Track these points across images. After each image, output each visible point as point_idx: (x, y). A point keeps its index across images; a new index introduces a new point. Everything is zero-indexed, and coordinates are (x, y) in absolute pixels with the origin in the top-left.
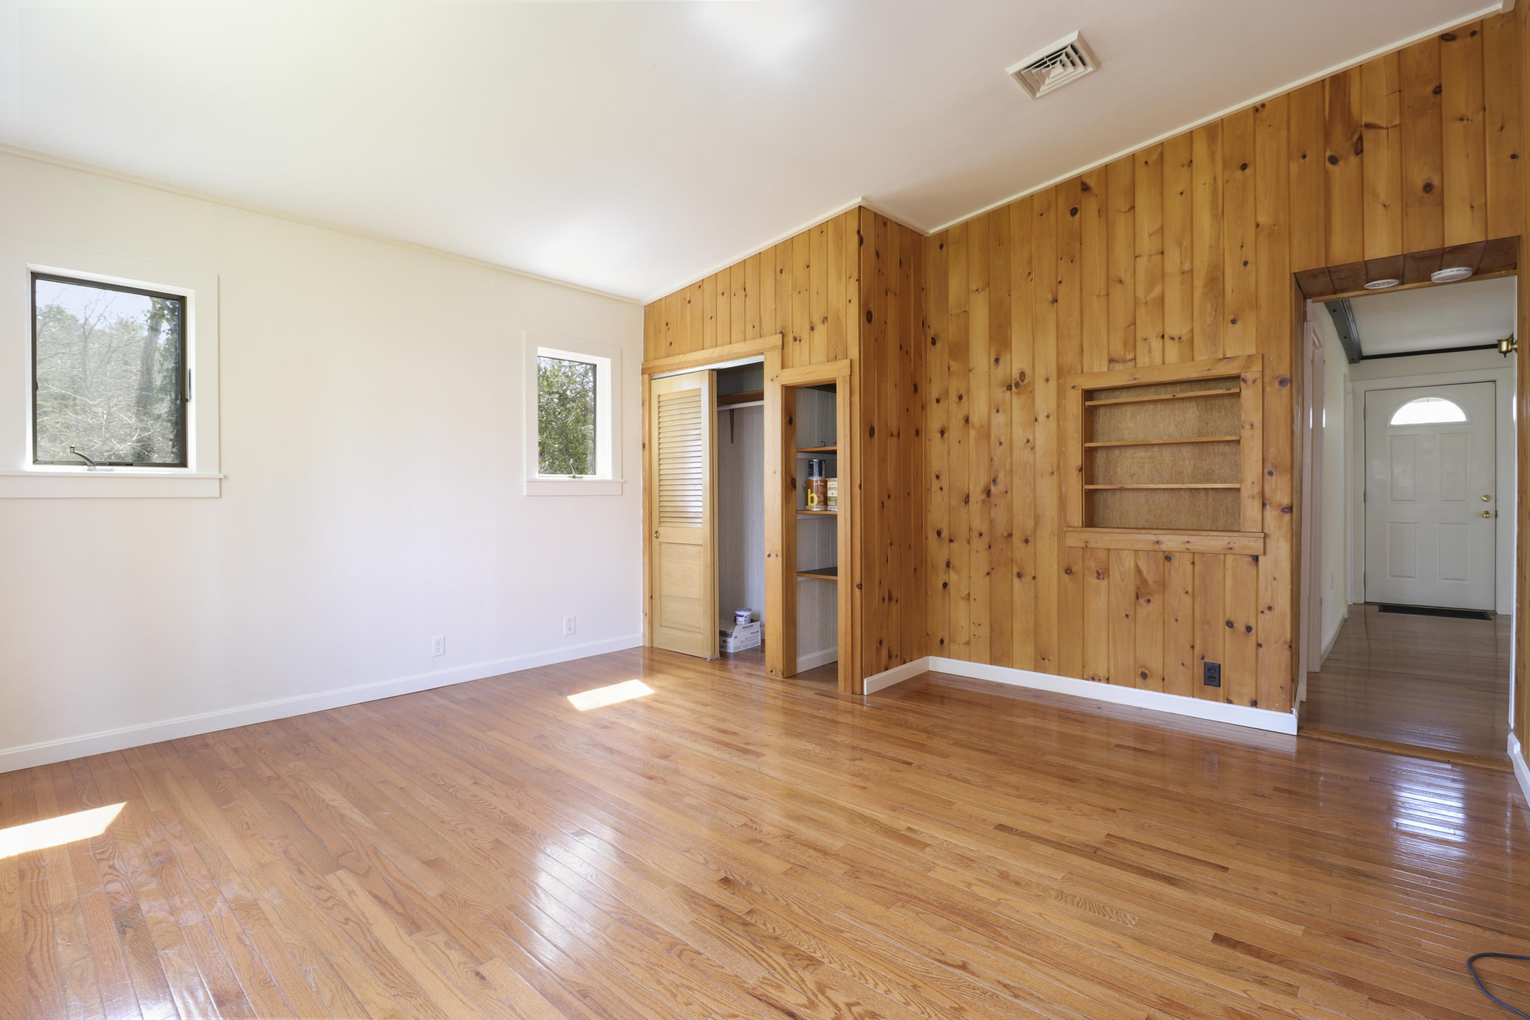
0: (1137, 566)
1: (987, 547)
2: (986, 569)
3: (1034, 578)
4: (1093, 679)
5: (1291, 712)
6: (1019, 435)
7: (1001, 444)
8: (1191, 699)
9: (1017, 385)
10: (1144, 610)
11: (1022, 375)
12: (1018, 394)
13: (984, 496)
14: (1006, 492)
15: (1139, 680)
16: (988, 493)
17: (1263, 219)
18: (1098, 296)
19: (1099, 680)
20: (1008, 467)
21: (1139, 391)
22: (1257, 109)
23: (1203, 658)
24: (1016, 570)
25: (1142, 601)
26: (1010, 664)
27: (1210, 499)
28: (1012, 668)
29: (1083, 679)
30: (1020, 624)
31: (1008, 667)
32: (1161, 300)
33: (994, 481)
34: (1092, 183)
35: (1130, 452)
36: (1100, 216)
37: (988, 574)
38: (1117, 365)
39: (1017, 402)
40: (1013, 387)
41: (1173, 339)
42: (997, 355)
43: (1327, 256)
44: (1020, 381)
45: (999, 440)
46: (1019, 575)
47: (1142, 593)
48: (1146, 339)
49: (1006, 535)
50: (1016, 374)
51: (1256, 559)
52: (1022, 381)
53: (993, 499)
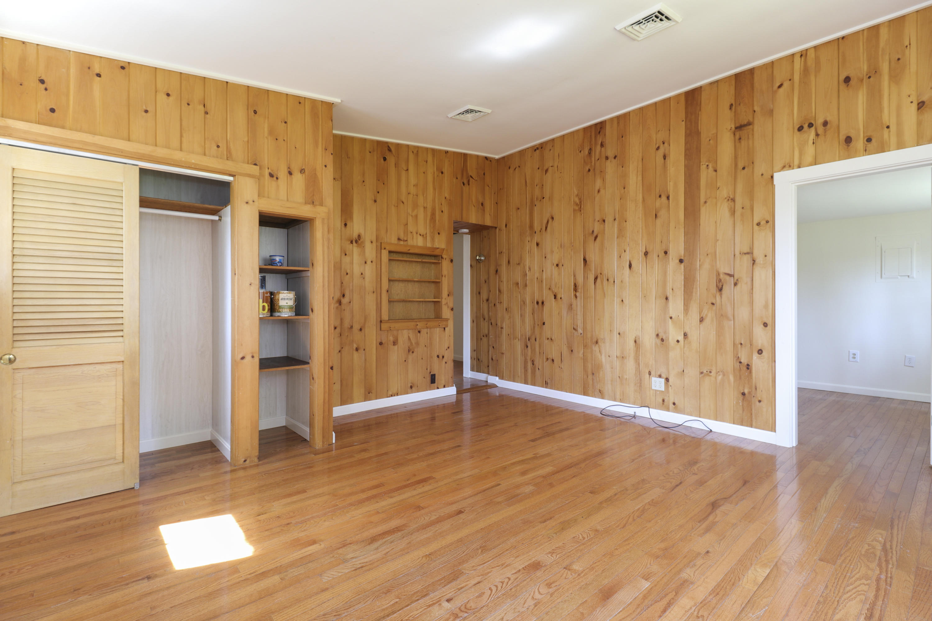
0: (409, 337)
1: (340, 335)
2: (339, 349)
3: (364, 350)
4: (392, 396)
5: (454, 386)
6: (357, 270)
7: (347, 274)
8: (427, 392)
9: (356, 242)
10: (411, 357)
11: (359, 236)
12: (357, 247)
13: (338, 305)
14: (350, 302)
15: (409, 390)
16: (340, 302)
17: (446, 195)
18: (395, 206)
19: (394, 395)
20: (351, 288)
21: (408, 256)
22: (447, 152)
23: (430, 373)
24: (355, 346)
25: (411, 353)
26: (352, 402)
27: (424, 305)
28: (353, 403)
29: (387, 397)
30: (357, 378)
31: (351, 403)
32: (416, 216)
33: (344, 296)
34: (393, 149)
35: (396, 283)
36: (395, 167)
37: (340, 351)
38: (401, 241)
39: (355, 250)
40: (354, 242)
41: (420, 235)
42: (345, 222)
43: (462, 218)
44: (358, 240)
45: (346, 272)
46: (357, 349)
47: (410, 351)
48: (411, 233)
49: (350, 327)
50: (355, 235)
51: (444, 328)
52: (359, 240)
53: (343, 307)
